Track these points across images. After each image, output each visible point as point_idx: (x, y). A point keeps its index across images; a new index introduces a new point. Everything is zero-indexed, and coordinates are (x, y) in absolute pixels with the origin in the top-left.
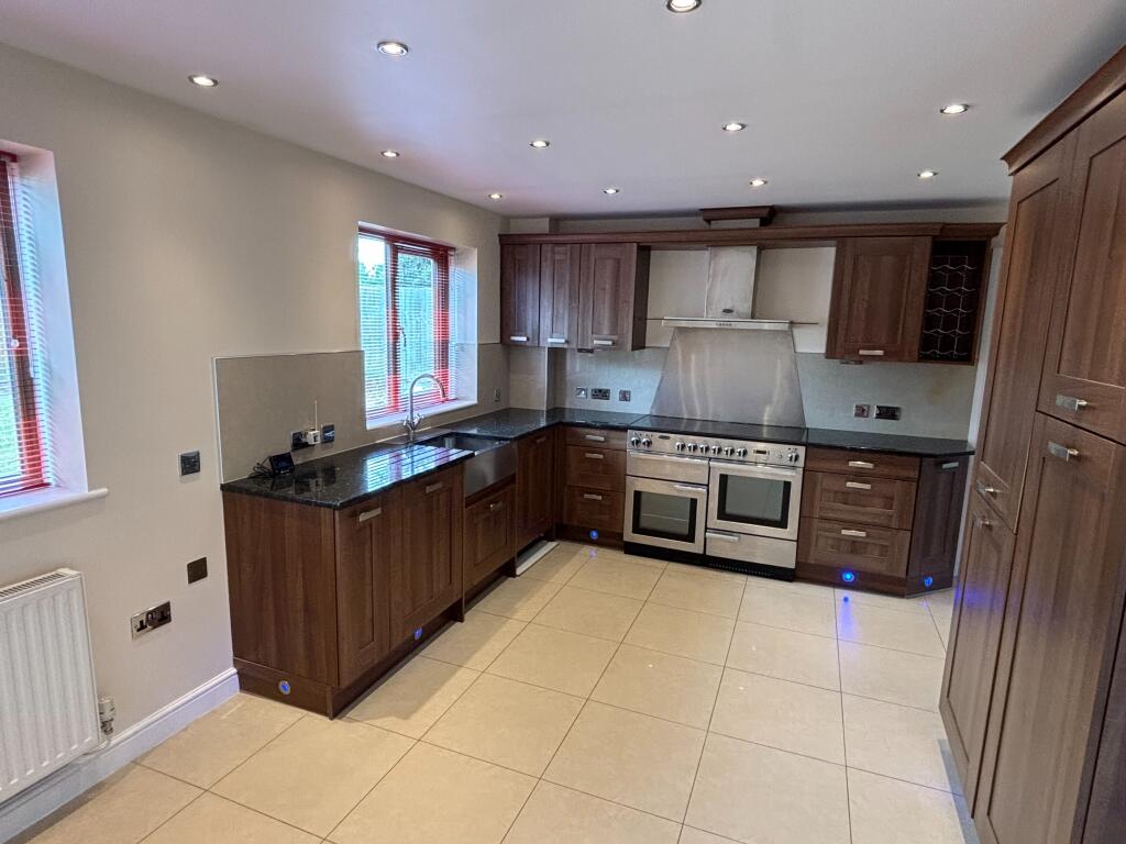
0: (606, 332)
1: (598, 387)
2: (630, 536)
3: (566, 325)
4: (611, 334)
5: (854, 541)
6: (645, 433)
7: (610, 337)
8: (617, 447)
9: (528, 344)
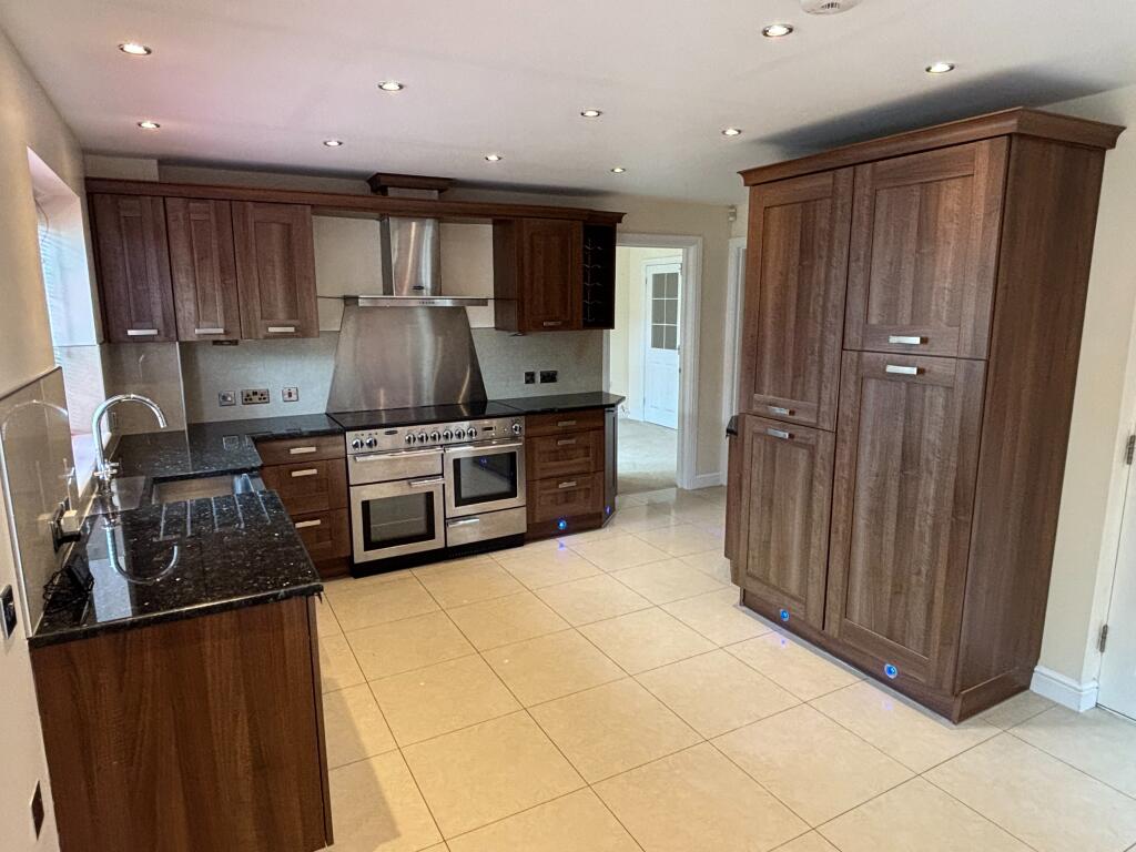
0: (281, 316)
1: (253, 388)
2: (361, 555)
3: (219, 309)
4: (290, 318)
5: (567, 492)
6: (366, 432)
7: (289, 322)
8: (330, 456)
9: (158, 338)
